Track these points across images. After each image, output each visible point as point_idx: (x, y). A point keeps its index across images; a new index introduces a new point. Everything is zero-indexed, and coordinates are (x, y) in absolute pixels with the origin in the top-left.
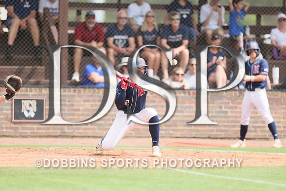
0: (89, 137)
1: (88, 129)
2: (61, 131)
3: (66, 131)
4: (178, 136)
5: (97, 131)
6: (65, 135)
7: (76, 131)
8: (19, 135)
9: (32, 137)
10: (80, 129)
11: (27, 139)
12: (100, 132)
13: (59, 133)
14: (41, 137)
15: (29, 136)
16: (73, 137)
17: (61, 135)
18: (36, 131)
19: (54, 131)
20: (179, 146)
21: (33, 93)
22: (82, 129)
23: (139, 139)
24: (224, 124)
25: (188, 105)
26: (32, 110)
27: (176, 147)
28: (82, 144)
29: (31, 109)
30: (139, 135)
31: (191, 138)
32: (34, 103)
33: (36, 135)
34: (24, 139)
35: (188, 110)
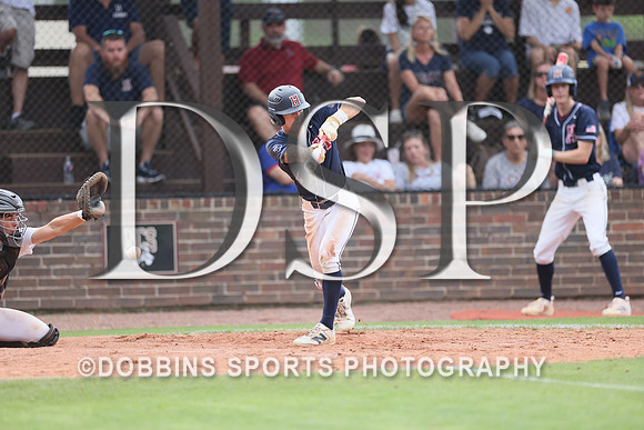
0: (277, 305)
1: (276, 287)
2: (215, 294)
3: (226, 293)
4: (479, 295)
5: (294, 292)
6: (223, 301)
7: (248, 293)
8: (119, 306)
9: (149, 309)
10: (255, 288)
11: (139, 316)
12: (301, 292)
13: (209, 297)
14: (170, 308)
15: (144, 307)
16: (241, 306)
17: (216, 302)
18: (157, 295)
19: (198, 295)
20: (481, 319)
21: (148, 211)
22: (260, 288)
23: (390, 306)
24: (580, 265)
25: (497, 225)
26: (147, 249)
27: (475, 319)
28: (261, 320)
29: (146, 246)
30: (391, 297)
31: (507, 299)
32: (151, 234)
33: (157, 304)
34: (131, 316)
35: (497, 235)
